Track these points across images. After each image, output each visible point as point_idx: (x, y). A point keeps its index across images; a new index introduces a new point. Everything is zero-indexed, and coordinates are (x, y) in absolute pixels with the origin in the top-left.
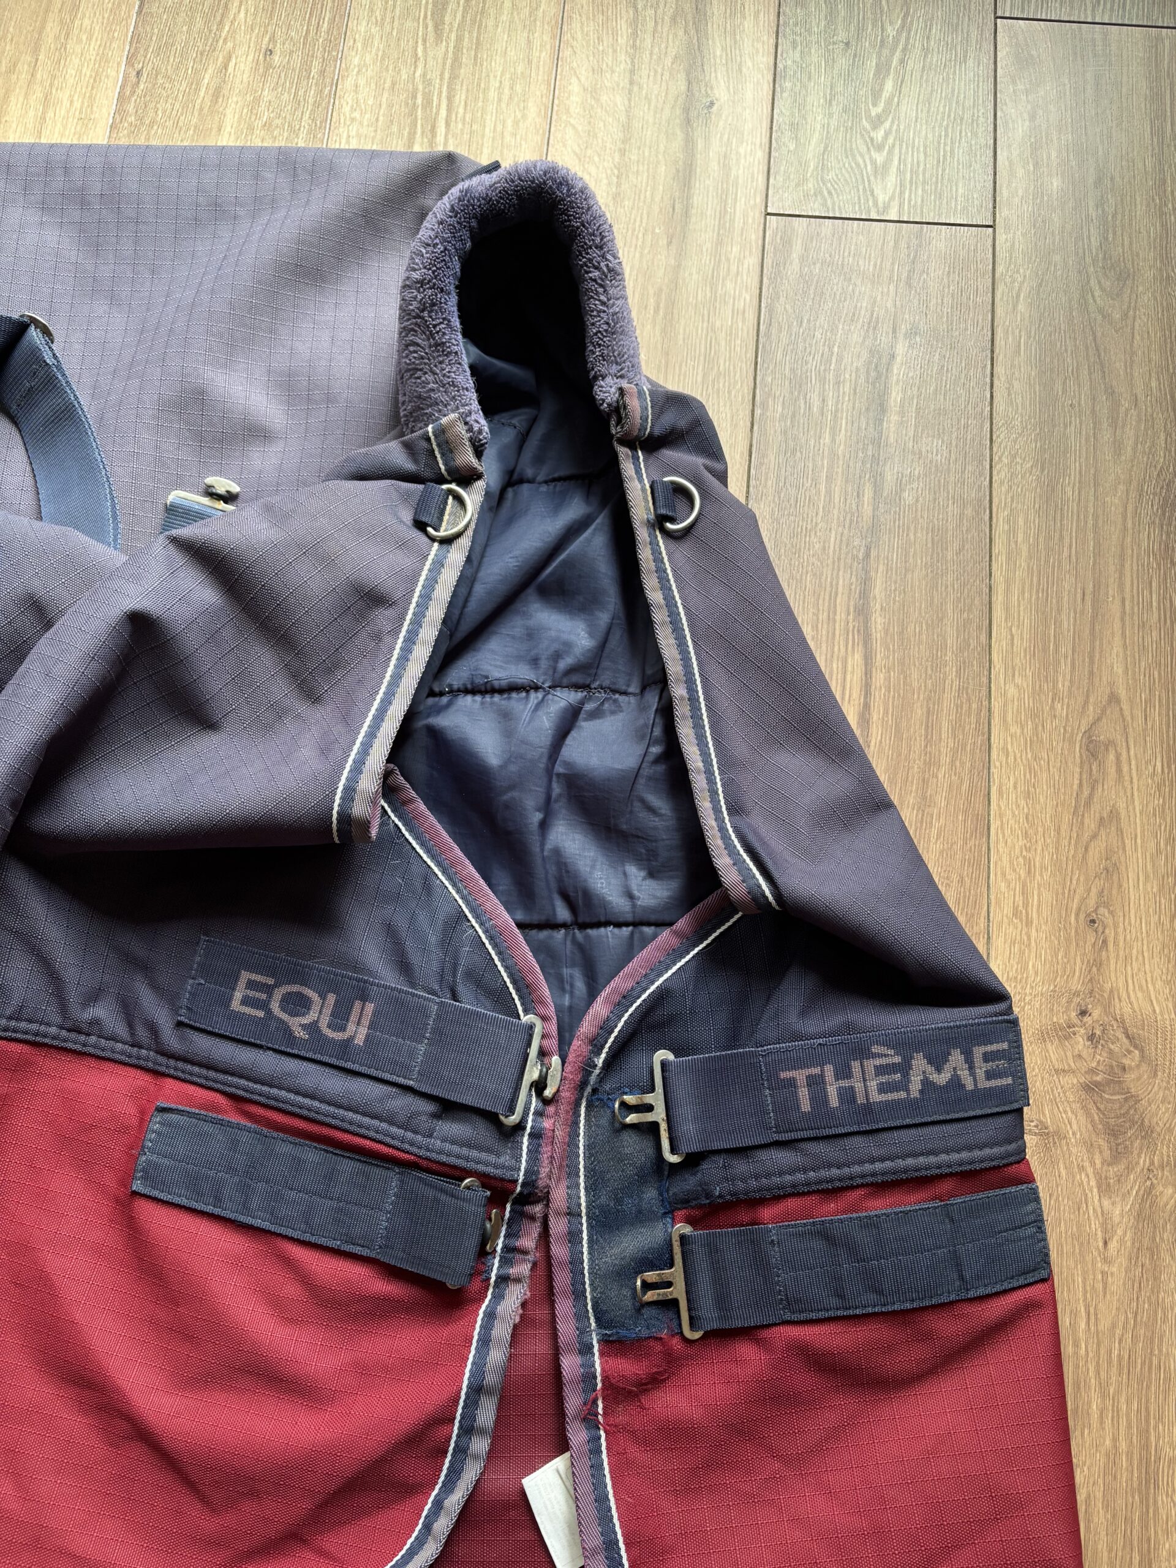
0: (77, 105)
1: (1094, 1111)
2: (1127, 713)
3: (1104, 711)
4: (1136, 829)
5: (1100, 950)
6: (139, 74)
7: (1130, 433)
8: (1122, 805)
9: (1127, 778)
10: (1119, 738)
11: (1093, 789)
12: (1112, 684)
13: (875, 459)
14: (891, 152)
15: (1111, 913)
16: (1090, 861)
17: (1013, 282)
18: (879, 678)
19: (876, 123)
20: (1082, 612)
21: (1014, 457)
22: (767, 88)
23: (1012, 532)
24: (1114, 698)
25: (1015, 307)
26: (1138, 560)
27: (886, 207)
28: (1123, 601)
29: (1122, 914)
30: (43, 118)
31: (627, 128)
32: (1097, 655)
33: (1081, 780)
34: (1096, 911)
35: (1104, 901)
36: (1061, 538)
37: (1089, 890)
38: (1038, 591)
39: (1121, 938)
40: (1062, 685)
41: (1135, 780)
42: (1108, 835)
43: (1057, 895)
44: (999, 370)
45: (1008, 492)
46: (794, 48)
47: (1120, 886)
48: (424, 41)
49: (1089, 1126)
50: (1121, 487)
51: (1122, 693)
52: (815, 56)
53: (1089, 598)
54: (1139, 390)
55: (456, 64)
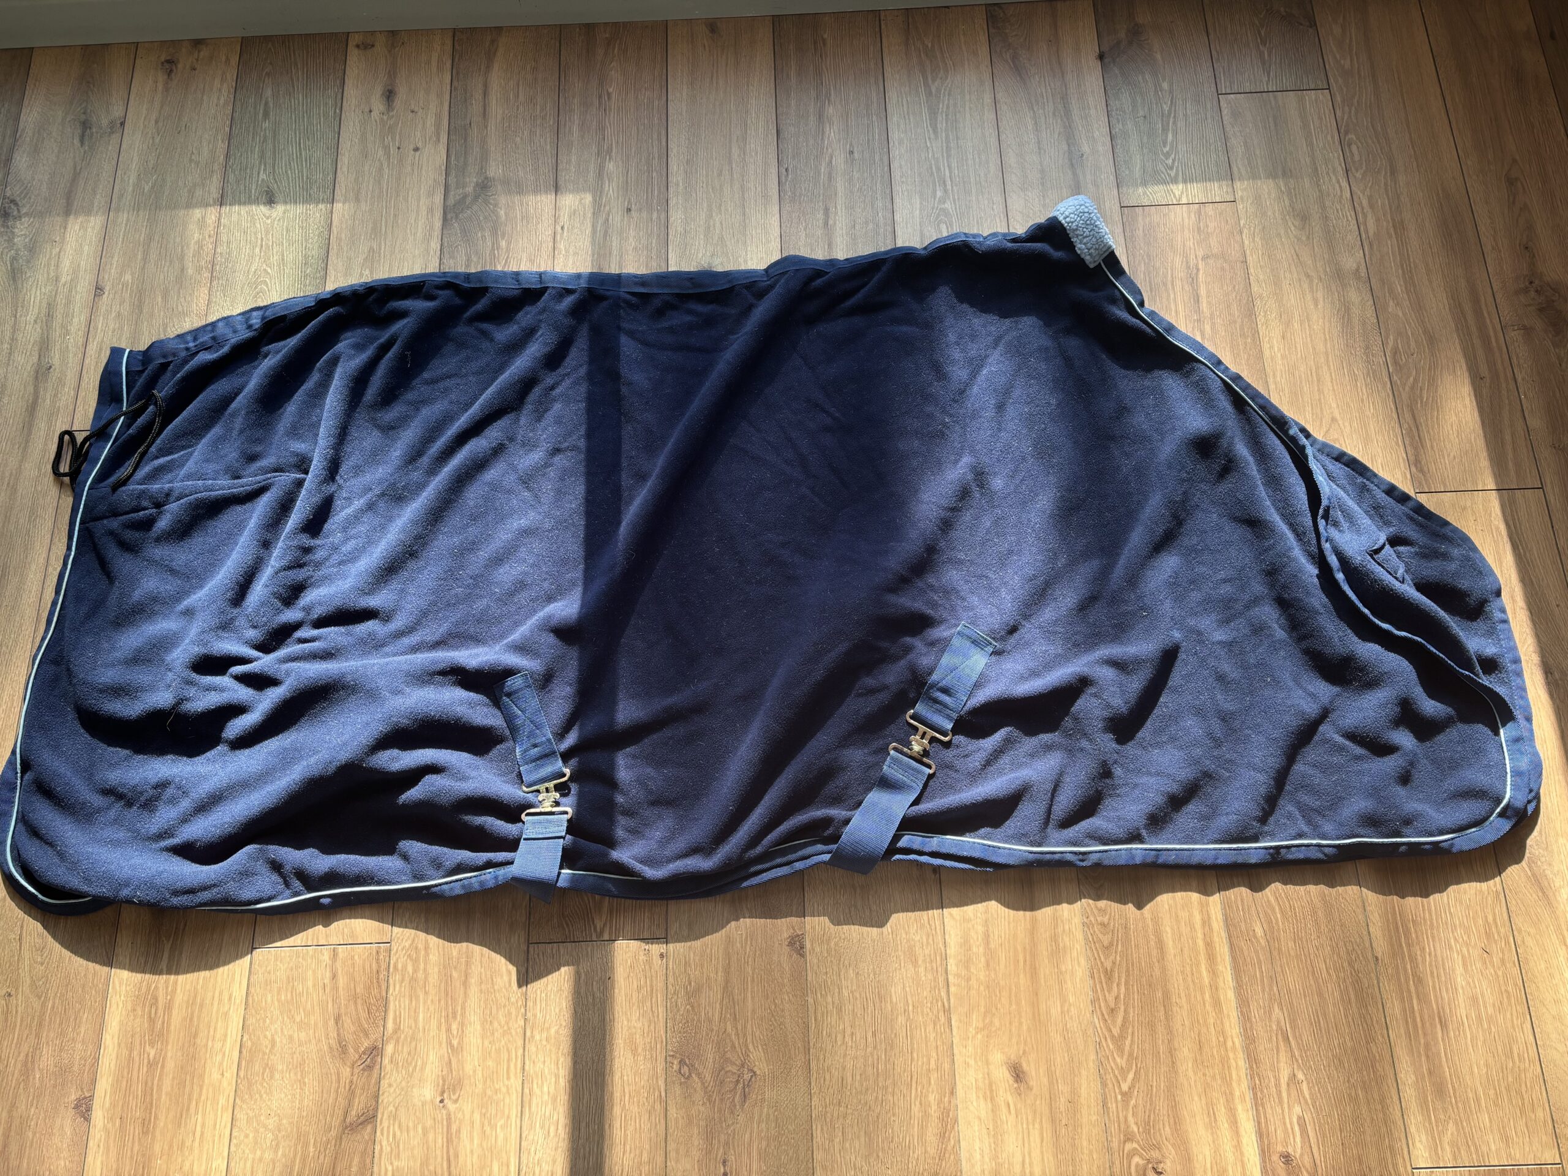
0: (759, 189)
2: (1341, 425)
3: (1330, 426)
6: (787, 170)
7: (1320, 294)
10: (1340, 438)
12: (1332, 413)
13: (1199, 321)
14: (1177, 170)
19: (1167, 156)
21: (1266, 312)
22: (1109, 144)
23: (1271, 348)
24: (1334, 419)
25: (1254, 240)
27: (1180, 198)
28: (1331, 374)
31: (1042, 171)
40: (1308, 416)
44: (1252, 271)
46: (1118, 122)
48: (930, 139)
51: (1338, 417)
52: (1130, 125)
53: (1314, 374)
54: (1321, 273)
55: (948, 148)
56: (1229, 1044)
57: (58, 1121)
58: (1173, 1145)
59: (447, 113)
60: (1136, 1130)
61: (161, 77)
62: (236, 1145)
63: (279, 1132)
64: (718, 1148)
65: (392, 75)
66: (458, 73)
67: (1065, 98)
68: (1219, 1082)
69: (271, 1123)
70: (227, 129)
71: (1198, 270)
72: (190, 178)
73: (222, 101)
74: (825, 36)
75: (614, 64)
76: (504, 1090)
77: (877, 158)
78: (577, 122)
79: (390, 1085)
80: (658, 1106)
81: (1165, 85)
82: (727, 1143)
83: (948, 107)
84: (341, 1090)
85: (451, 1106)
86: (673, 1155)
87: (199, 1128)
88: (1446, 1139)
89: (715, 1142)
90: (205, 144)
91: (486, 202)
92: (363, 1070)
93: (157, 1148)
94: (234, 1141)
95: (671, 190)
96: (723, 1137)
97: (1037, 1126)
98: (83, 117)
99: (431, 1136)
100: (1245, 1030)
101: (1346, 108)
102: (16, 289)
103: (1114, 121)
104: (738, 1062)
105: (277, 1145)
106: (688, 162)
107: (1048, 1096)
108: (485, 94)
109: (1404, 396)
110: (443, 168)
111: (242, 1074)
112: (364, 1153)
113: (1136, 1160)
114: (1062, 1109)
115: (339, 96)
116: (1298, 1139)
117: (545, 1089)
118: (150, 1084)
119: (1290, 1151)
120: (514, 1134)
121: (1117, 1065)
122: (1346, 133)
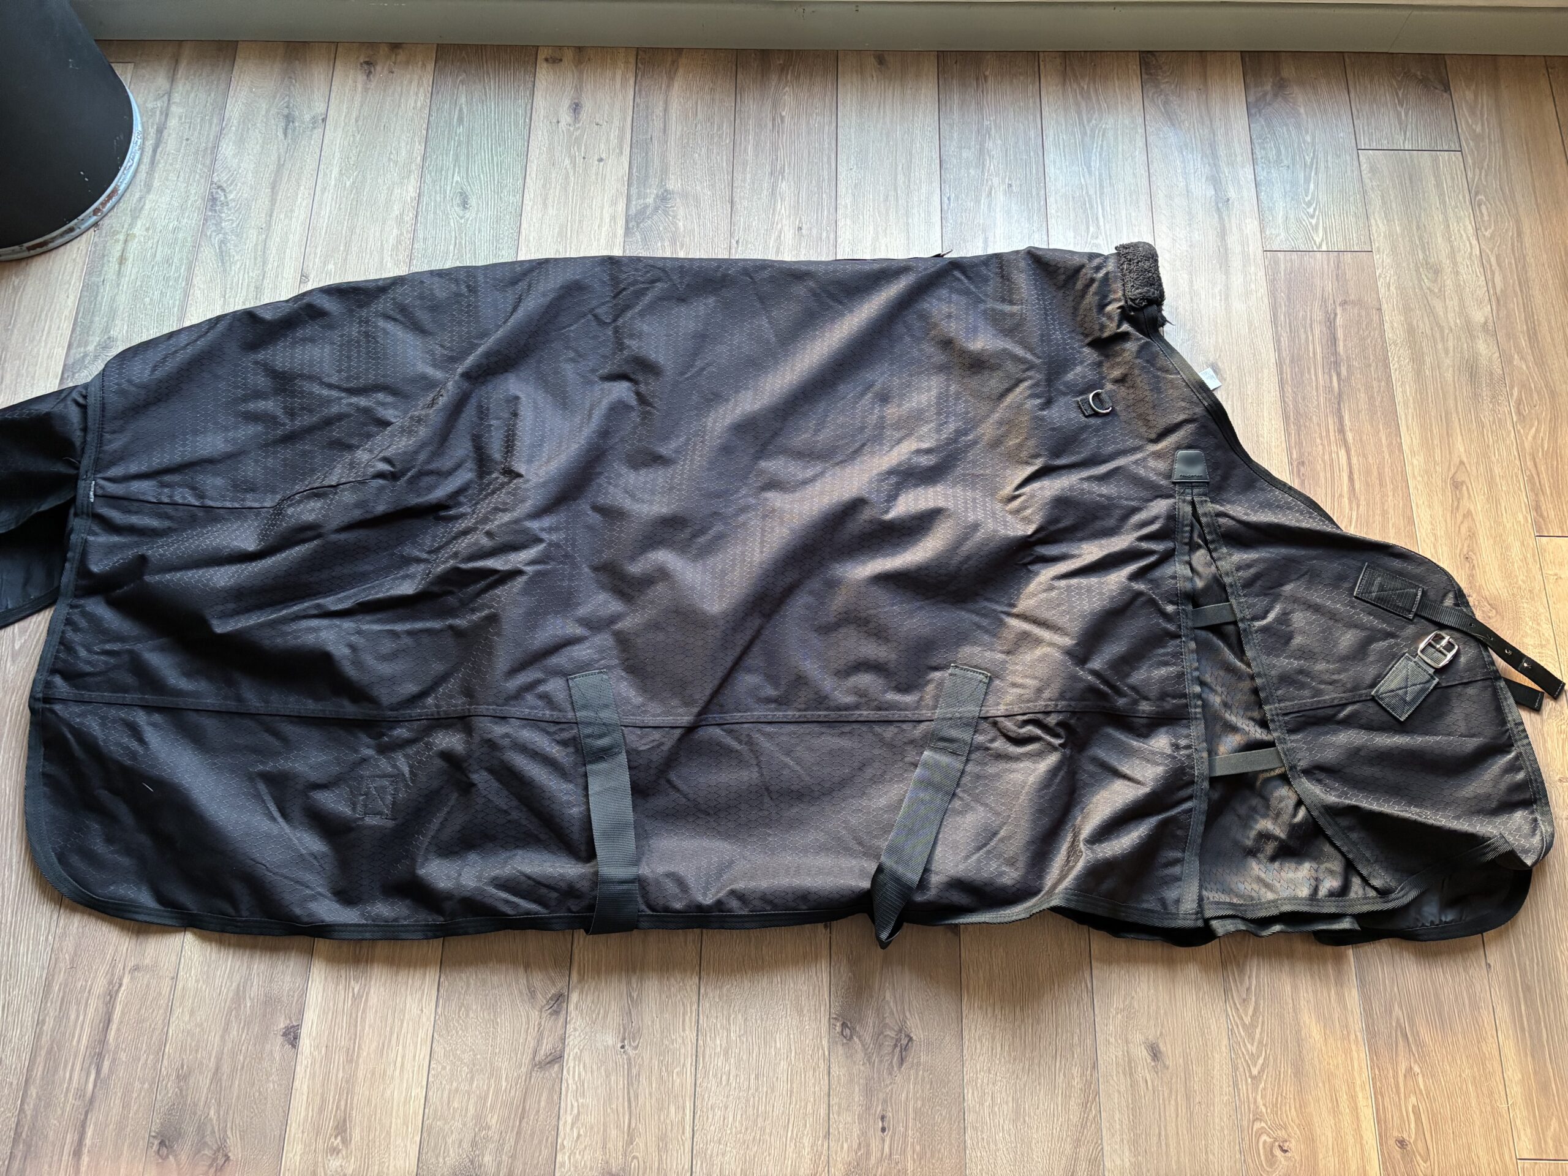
0: (923, 215)
2: (1468, 468)
6: (949, 199)
7: (1450, 344)
8: (1472, 508)
10: (1467, 480)
12: (1459, 456)
13: (1336, 362)
14: (1318, 218)
18: (1354, 460)
19: (1309, 204)
21: (1398, 358)
22: (1253, 190)
23: (1404, 392)
24: (1462, 463)
25: (1388, 289)
27: (1320, 245)
30: (908, 224)
31: (1190, 214)
35: (1471, 549)
40: (1438, 458)
44: (1386, 318)
46: (1263, 170)
48: (1084, 175)
51: (1465, 460)
52: (1274, 174)
53: (1444, 420)
54: (1452, 324)
55: (1102, 187)
56: (1352, 1037)
57: (268, 1047)
58: (1298, 1126)
59: (629, 126)
60: (1264, 1110)
61: (361, 78)
62: (436, 1076)
63: (474, 1065)
64: (877, 1105)
65: (579, 89)
66: (640, 91)
67: (1213, 146)
68: (1342, 1070)
69: (466, 1058)
70: (424, 132)
71: (1336, 315)
72: (389, 176)
73: (419, 104)
74: (987, 73)
75: (787, 89)
76: (680, 1040)
77: (1034, 193)
78: (751, 142)
79: (575, 1030)
80: (822, 1065)
81: (1308, 139)
82: (885, 1101)
83: (1102, 146)
84: (531, 1030)
85: (631, 1052)
86: (835, 1108)
87: (399, 1059)
88: (1550, 1133)
89: (875, 1099)
90: (403, 144)
91: (666, 213)
92: (551, 1014)
93: (360, 1074)
94: (432, 1072)
95: (840, 212)
96: (881, 1096)
97: (1173, 1102)
98: (286, 111)
99: (613, 1078)
100: (1367, 1026)
101: (1477, 171)
102: (225, 271)
103: (1258, 169)
104: (896, 1028)
105: (472, 1078)
106: (856, 185)
107: (1183, 1075)
108: (666, 110)
109: (1527, 445)
110: (626, 179)
111: (439, 1010)
112: (551, 1090)
113: (1264, 1137)
114: (1196, 1088)
115: (529, 107)
116: (1413, 1125)
117: (718, 1042)
118: (354, 1016)
119: (1405, 1136)
120: (690, 1081)
121: (1247, 1050)
122: (1477, 194)
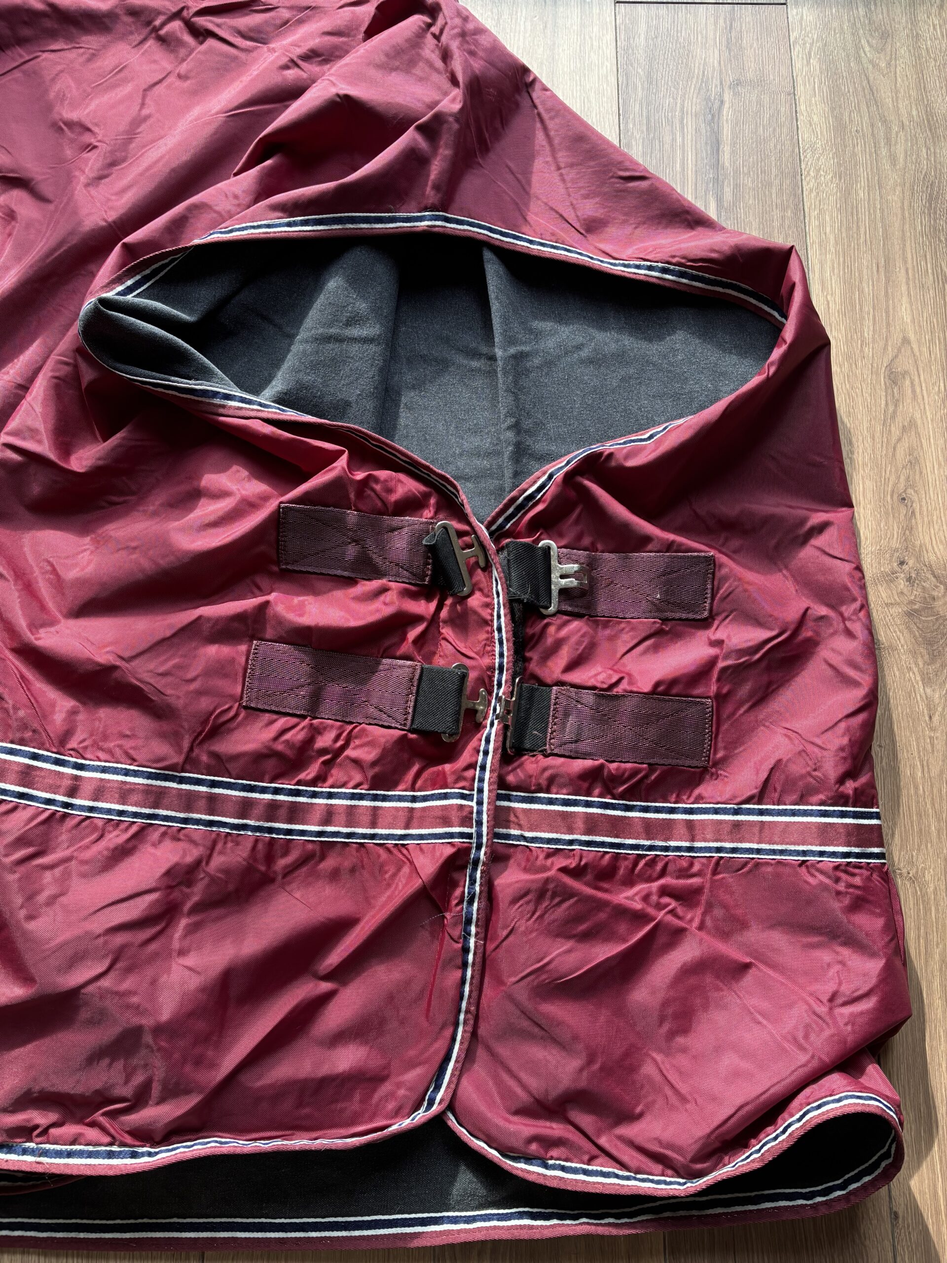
1: (915, 629)
4: (929, 432)
5: (910, 519)
9: (920, 397)
11: (896, 406)
15: (916, 492)
16: (898, 456)
17: (804, 44)
20: (878, 280)
26: (915, 240)
29: (923, 492)
32: (891, 310)
33: (886, 401)
34: (905, 491)
36: (858, 227)
37: (899, 478)
38: (844, 269)
39: (925, 509)
41: (926, 397)
42: (909, 438)
43: (876, 482)
45: (816, 197)
47: (921, 473)
49: (913, 640)
50: (899, 189)
